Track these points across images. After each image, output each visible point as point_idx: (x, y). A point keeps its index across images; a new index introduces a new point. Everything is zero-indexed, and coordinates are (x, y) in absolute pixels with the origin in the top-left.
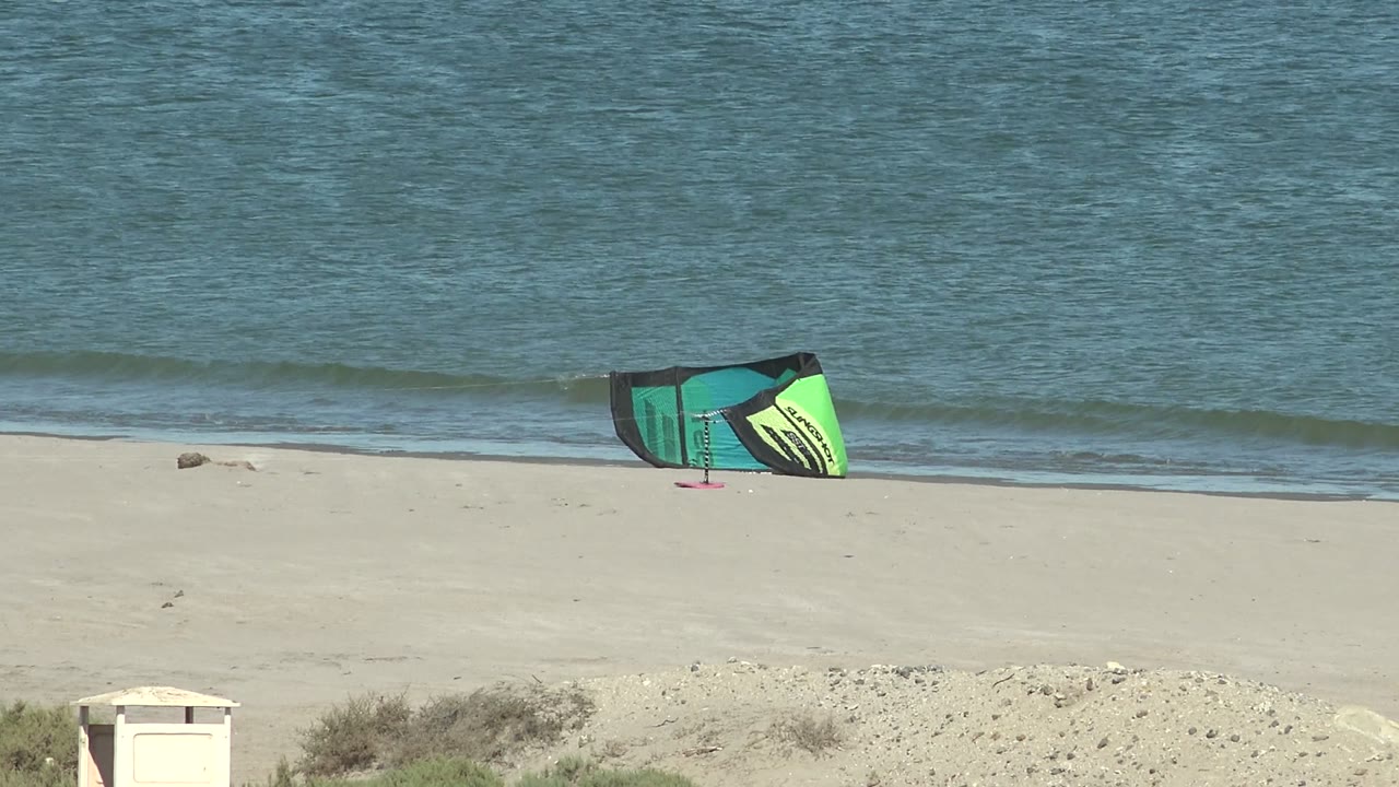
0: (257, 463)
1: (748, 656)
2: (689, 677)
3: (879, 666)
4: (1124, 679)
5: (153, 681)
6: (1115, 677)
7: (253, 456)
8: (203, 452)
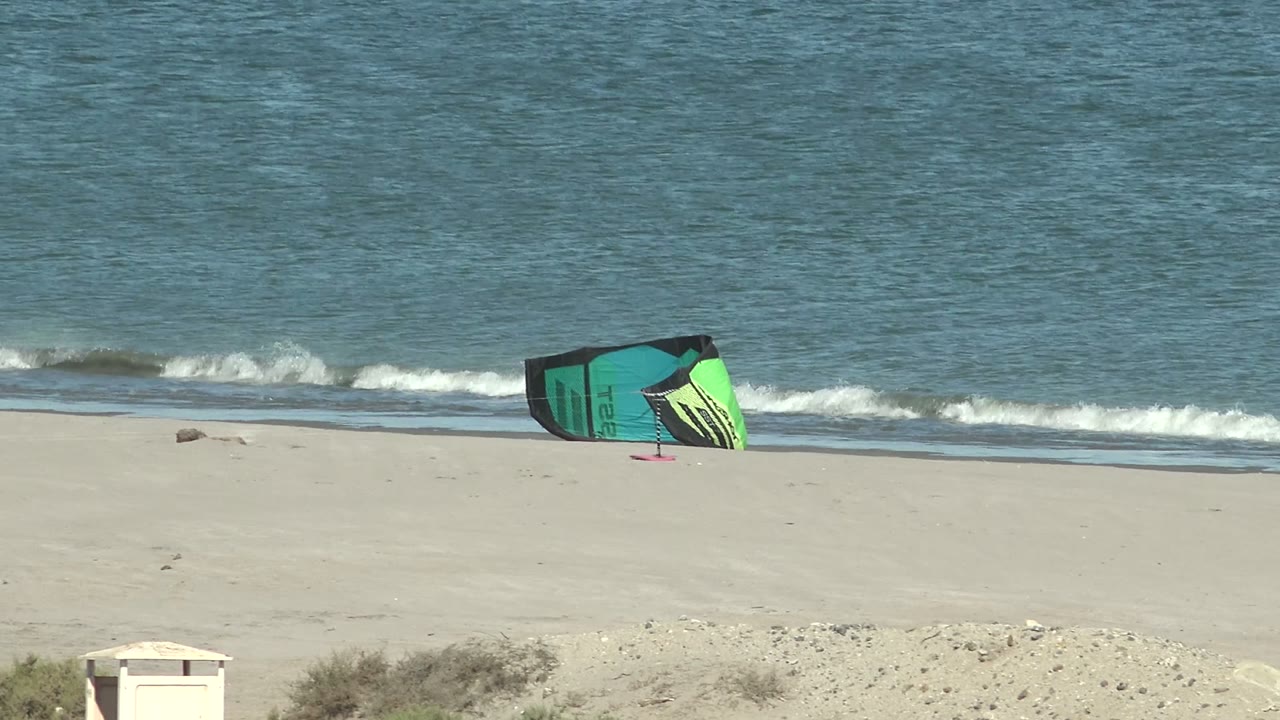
0: (247, 438)
1: (698, 614)
2: (643, 633)
3: (817, 624)
4: (1041, 636)
5: (153, 637)
6: (1034, 634)
7: (246, 432)
8: (199, 427)
